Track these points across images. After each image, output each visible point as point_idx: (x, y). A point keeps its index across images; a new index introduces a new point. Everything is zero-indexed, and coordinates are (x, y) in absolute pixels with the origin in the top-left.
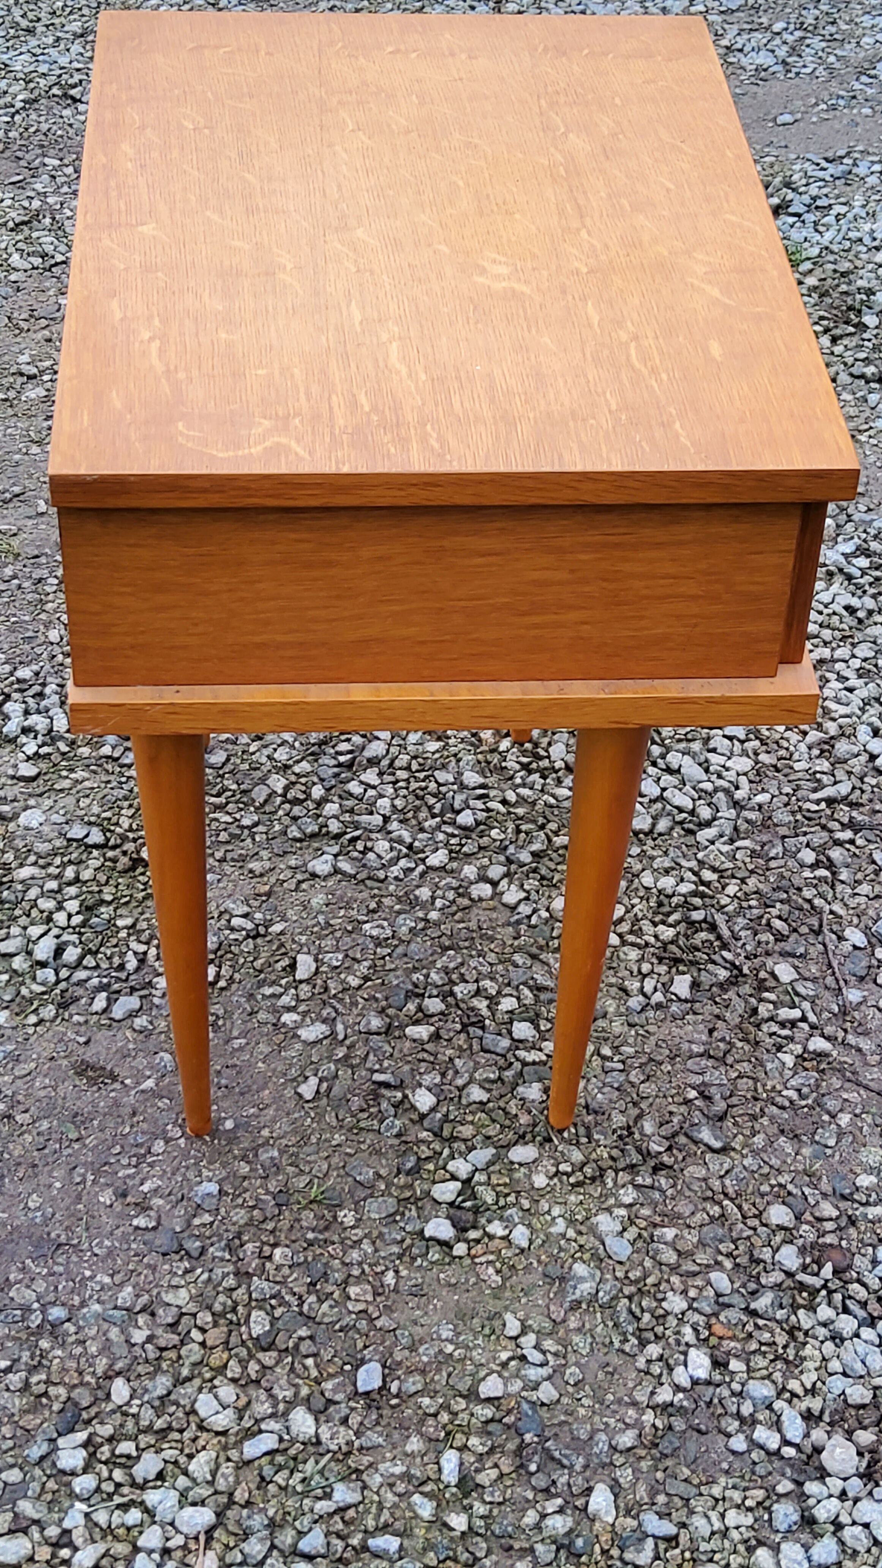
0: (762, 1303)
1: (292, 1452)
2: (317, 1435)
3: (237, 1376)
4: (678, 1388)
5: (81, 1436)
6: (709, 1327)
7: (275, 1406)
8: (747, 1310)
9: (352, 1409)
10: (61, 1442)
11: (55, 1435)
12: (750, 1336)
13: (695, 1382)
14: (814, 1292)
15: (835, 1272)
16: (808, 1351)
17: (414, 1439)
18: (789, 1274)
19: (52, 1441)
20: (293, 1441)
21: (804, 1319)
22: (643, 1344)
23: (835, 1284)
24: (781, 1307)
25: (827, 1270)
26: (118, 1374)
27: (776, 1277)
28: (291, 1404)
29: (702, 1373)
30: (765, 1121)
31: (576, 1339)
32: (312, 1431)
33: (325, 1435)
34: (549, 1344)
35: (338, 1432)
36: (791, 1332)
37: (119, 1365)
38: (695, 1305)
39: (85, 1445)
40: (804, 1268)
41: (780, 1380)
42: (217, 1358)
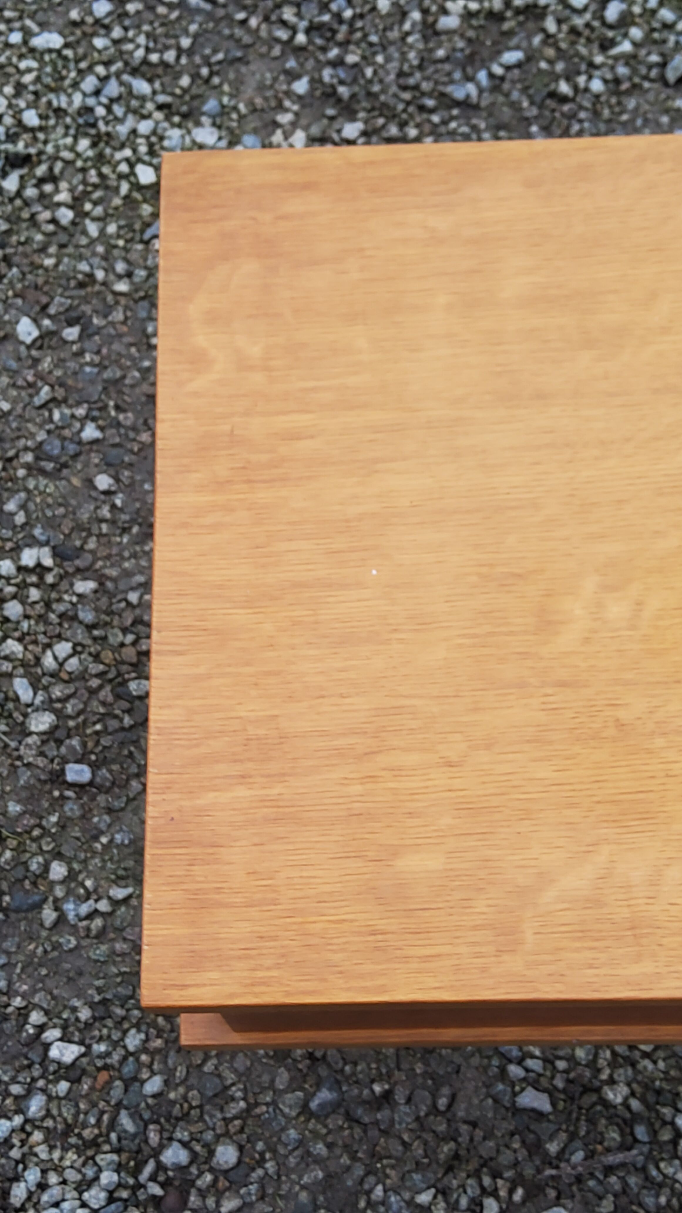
0: (126, 1122)
1: (16, 715)
2: (31, 734)
3: (89, 671)
4: (41, 1028)
5: (48, 562)
6: (106, 1067)
7: (59, 700)
8: (119, 1105)
9: (52, 761)
10: (46, 550)
11: (52, 544)
12: (94, 1105)
13: (47, 1046)
14: (136, 1172)
15: (154, 1197)
16: (71, 1156)
17: (18, 808)
18: (156, 1153)
19: (47, 543)
20: (25, 715)
21: (106, 1158)
22: (92, 1005)
23: (141, 1195)
24: (119, 1139)
25: (156, 1190)
26: (101, 584)
27: (154, 1137)
28: (59, 713)
29: (54, 1053)
30: (345, 1160)
31: (104, 948)
32: (33, 728)
33: (30, 740)
34: (98, 922)
35: (31, 749)
36: (94, 1144)
37: (109, 585)
38: (131, 1059)
39: (39, 565)
40: (160, 1167)
41: (45, 1125)
42: (108, 656)
